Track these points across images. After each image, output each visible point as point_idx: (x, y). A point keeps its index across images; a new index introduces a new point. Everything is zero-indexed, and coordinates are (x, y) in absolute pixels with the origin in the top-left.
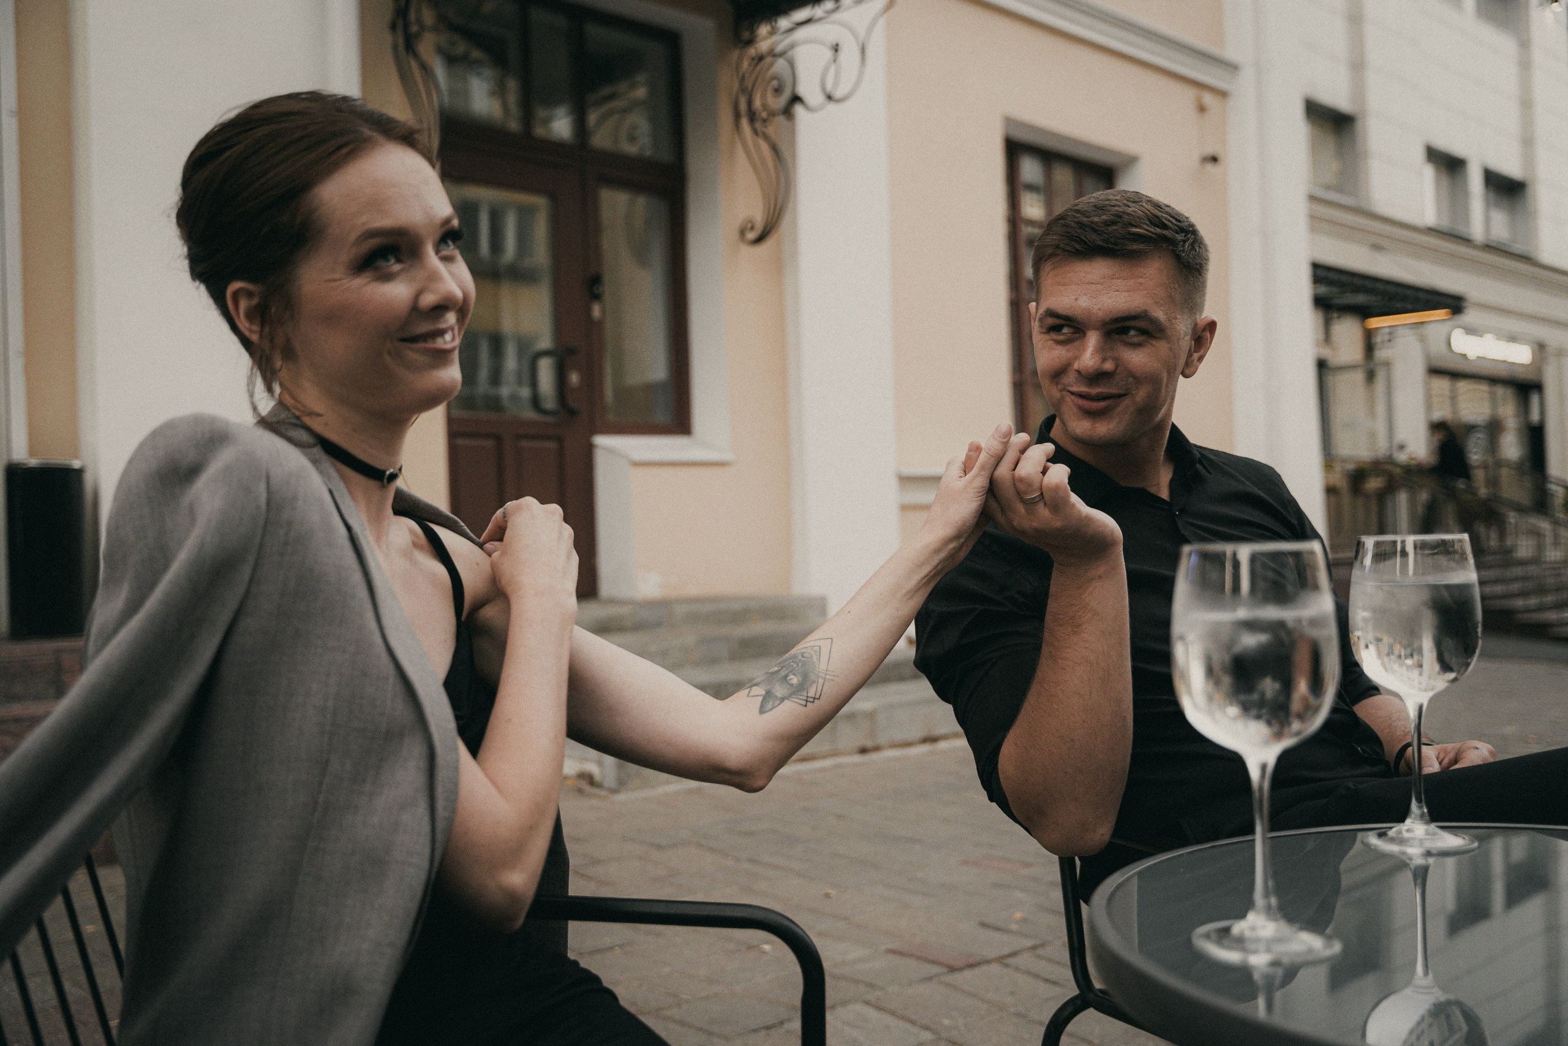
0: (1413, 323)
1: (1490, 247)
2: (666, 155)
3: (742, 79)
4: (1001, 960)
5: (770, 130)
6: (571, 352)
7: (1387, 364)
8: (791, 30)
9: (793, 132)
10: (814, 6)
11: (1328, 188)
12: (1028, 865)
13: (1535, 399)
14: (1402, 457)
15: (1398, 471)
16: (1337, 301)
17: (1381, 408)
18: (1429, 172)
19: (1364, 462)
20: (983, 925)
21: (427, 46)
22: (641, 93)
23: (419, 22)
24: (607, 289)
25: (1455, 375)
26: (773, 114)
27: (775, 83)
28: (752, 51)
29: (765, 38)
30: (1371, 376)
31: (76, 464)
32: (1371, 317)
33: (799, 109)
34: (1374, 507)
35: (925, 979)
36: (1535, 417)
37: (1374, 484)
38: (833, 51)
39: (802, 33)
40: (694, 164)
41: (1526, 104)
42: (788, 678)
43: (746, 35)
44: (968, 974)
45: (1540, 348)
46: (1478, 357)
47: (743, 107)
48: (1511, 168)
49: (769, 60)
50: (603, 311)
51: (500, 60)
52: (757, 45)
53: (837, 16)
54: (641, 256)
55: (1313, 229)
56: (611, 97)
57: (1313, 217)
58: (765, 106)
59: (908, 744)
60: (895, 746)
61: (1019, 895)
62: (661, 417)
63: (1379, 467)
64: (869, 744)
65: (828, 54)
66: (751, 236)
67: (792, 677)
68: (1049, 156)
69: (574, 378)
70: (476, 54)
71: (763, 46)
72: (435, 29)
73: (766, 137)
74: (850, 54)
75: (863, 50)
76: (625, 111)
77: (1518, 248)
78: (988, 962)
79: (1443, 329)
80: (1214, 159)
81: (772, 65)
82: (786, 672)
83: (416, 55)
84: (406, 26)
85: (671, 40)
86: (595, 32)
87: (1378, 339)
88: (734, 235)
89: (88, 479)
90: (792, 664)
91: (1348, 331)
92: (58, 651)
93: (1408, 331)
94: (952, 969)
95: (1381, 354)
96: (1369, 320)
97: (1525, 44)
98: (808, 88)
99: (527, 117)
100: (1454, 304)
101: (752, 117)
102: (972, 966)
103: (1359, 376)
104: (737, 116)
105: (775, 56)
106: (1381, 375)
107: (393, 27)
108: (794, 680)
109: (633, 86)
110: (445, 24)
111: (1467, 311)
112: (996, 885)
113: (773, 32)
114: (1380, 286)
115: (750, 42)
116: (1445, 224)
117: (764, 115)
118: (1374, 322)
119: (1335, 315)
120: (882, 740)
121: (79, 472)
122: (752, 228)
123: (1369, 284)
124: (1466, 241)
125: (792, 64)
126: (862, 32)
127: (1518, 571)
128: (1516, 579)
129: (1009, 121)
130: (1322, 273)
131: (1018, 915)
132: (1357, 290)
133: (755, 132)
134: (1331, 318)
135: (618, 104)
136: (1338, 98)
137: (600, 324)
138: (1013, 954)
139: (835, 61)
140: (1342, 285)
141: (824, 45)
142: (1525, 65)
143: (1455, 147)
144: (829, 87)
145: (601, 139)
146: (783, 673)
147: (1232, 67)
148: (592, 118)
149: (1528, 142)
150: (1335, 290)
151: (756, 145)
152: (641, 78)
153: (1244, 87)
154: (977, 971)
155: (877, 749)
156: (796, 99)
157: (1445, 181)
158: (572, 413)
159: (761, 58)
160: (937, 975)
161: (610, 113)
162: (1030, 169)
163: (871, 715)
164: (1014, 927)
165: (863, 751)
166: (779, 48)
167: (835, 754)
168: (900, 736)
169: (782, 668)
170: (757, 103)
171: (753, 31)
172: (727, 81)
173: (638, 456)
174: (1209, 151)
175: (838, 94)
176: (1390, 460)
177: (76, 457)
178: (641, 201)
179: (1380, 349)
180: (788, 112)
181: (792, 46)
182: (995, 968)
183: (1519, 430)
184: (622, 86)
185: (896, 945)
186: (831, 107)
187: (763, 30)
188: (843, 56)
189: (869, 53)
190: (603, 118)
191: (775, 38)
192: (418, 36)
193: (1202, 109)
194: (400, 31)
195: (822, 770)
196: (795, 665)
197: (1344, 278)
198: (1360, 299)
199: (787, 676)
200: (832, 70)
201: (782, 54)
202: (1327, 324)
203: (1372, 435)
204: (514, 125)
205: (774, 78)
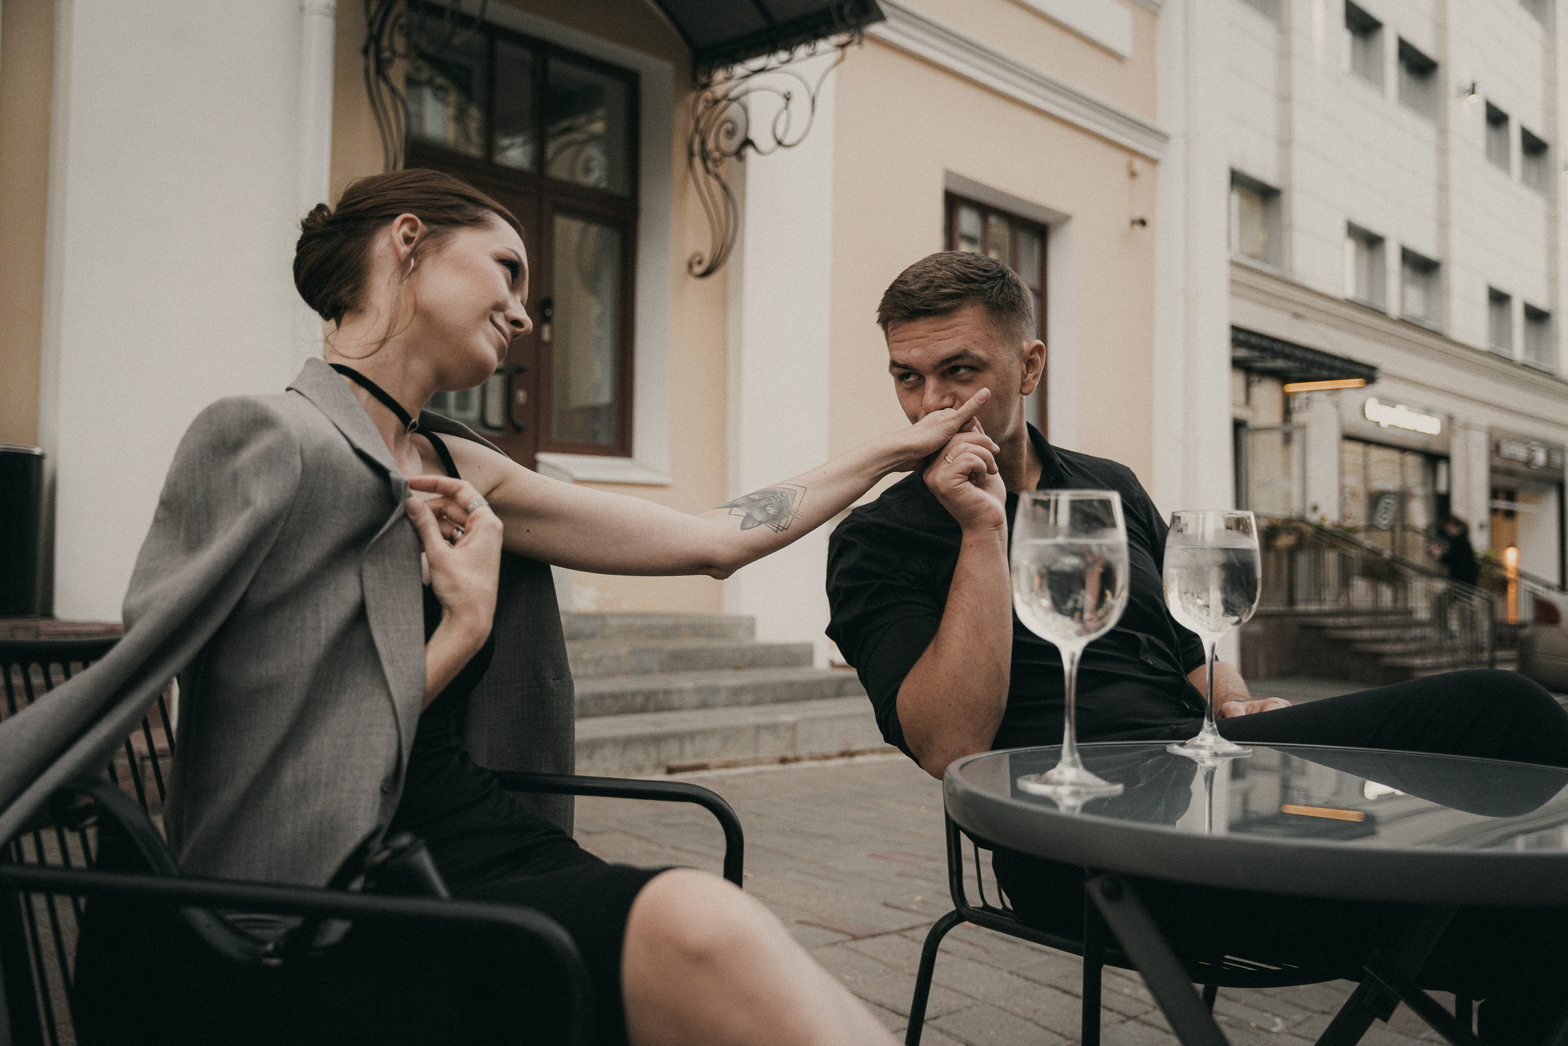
0: (1330, 389)
1: (1403, 322)
2: (620, 189)
3: (697, 121)
4: (900, 932)
5: (721, 170)
6: (520, 370)
7: (1303, 427)
8: (747, 77)
9: (743, 174)
10: (769, 56)
11: (1253, 257)
12: (929, 859)
13: (1442, 468)
14: (1314, 518)
15: (1310, 530)
16: (1258, 365)
17: (1296, 470)
18: (1350, 246)
19: (1277, 520)
20: (886, 904)
21: (398, 72)
22: (598, 127)
23: (391, 47)
24: (558, 314)
25: (1367, 442)
26: (724, 155)
27: (729, 125)
28: (708, 94)
29: (719, 83)
30: (1287, 439)
31: (37, 451)
32: (1292, 383)
33: (750, 152)
34: (1285, 562)
35: (830, 944)
36: (1442, 487)
37: (1284, 541)
38: (786, 100)
39: (756, 81)
40: (648, 199)
41: (1443, 187)
42: (767, 508)
43: (703, 80)
44: (869, 942)
45: (1450, 419)
46: (1390, 425)
47: (696, 147)
48: (1427, 248)
49: (723, 103)
50: (552, 332)
51: (465, 89)
52: (712, 89)
53: (788, 67)
54: (591, 281)
55: (1233, 294)
56: (568, 130)
57: (1233, 282)
58: (718, 148)
59: (826, 757)
60: (813, 758)
61: (922, 883)
62: (604, 439)
63: (1289, 525)
64: (789, 754)
65: (782, 102)
66: (698, 269)
67: (770, 508)
68: (984, 210)
69: (521, 396)
70: (440, 80)
71: (719, 90)
72: (405, 56)
73: (717, 177)
74: (800, 103)
75: (813, 101)
76: (584, 143)
77: (1431, 324)
78: (888, 933)
79: (1358, 396)
80: (1143, 223)
81: (725, 108)
82: (766, 503)
83: (386, 80)
84: (378, 52)
85: (630, 79)
86: (556, 66)
87: (1296, 404)
88: (684, 268)
89: (47, 465)
90: (772, 498)
91: (1267, 394)
92: (14, 628)
93: (1323, 395)
94: (855, 938)
95: (1297, 418)
96: (1288, 385)
97: (1443, 132)
98: (760, 133)
99: (490, 146)
100: (1368, 374)
101: (705, 157)
102: (873, 936)
103: (1277, 438)
104: (691, 154)
105: (730, 100)
106: (1297, 437)
107: (366, 52)
108: (772, 511)
109: (590, 121)
110: (416, 52)
111: (1380, 381)
112: (899, 875)
113: (728, 79)
114: (1298, 353)
115: (706, 86)
116: (1363, 297)
117: (716, 154)
118: (1292, 388)
119: (1257, 379)
120: (801, 752)
121: (40, 458)
122: (700, 262)
123: (1287, 350)
124: (1382, 314)
125: (745, 110)
126: (813, 86)
127: (1417, 632)
128: (1414, 639)
129: (949, 175)
130: (1241, 336)
131: (919, 898)
132: (1276, 355)
133: (707, 171)
134: (1251, 380)
135: (578, 136)
136: (1265, 172)
137: (549, 345)
138: (912, 928)
139: (786, 108)
140: (1263, 350)
141: (777, 93)
142: (1443, 151)
143: (1375, 226)
144: (779, 135)
145: (559, 170)
146: (763, 503)
147: (1164, 137)
148: (551, 149)
149: (1443, 224)
150: (1256, 354)
151: (707, 183)
152: (601, 112)
153: (1173, 156)
154: (877, 940)
155: (797, 760)
156: (748, 142)
157: (1365, 254)
158: (518, 429)
159: (716, 102)
160: (842, 942)
161: (568, 145)
162: (968, 221)
163: (793, 727)
164: (915, 907)
165: (784, 761)
166: (733, 94)
167: (757, 762)
168: (817, 749)
169: (763, 498)
170: (710, 145)
171: (710, 76)
172: (682, 122)
173: (579, 474)
174: (1138, 214)
175: (786, 141)
176: (1302, 519)
177: (36, 444)
178: (594, 230)
179: (1297, 413)
180: (739, 154)
181: (746, 92)
182: (894, 939)
183: (1426, 497)
184: (581, 120)
185: (806, 917)
186: (781, 151)
187: (720, 75)
188: (793, 104)
189: (818, 102)
190: (559, 151)
191: (732, 83)
192: (390, 61)
193: (1133, 174)
194: (372, 53)
195: (743, 776)
196: (774, 500)
197: (1265, 343)
198: (1279, 364)
199: (766, 506)
200: (784, 116)
201: (736, 99)
202: (1248, 385)
203: (1287, 497)
204: (475, 151)
205: (727, 121)
